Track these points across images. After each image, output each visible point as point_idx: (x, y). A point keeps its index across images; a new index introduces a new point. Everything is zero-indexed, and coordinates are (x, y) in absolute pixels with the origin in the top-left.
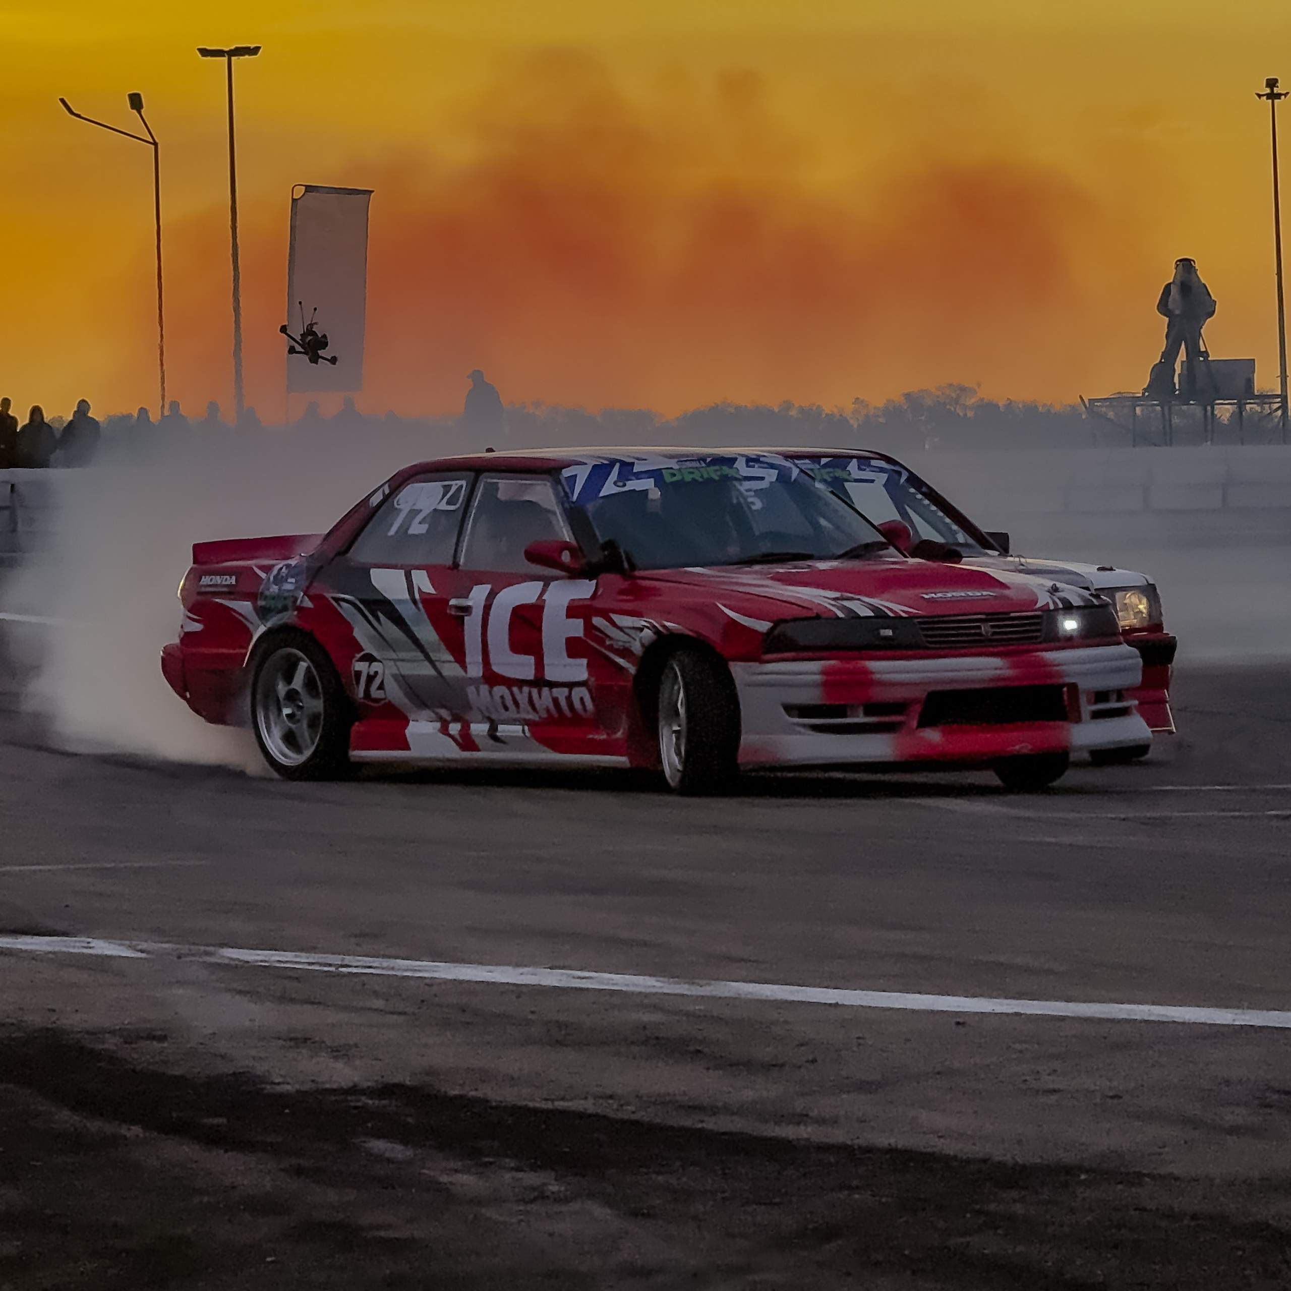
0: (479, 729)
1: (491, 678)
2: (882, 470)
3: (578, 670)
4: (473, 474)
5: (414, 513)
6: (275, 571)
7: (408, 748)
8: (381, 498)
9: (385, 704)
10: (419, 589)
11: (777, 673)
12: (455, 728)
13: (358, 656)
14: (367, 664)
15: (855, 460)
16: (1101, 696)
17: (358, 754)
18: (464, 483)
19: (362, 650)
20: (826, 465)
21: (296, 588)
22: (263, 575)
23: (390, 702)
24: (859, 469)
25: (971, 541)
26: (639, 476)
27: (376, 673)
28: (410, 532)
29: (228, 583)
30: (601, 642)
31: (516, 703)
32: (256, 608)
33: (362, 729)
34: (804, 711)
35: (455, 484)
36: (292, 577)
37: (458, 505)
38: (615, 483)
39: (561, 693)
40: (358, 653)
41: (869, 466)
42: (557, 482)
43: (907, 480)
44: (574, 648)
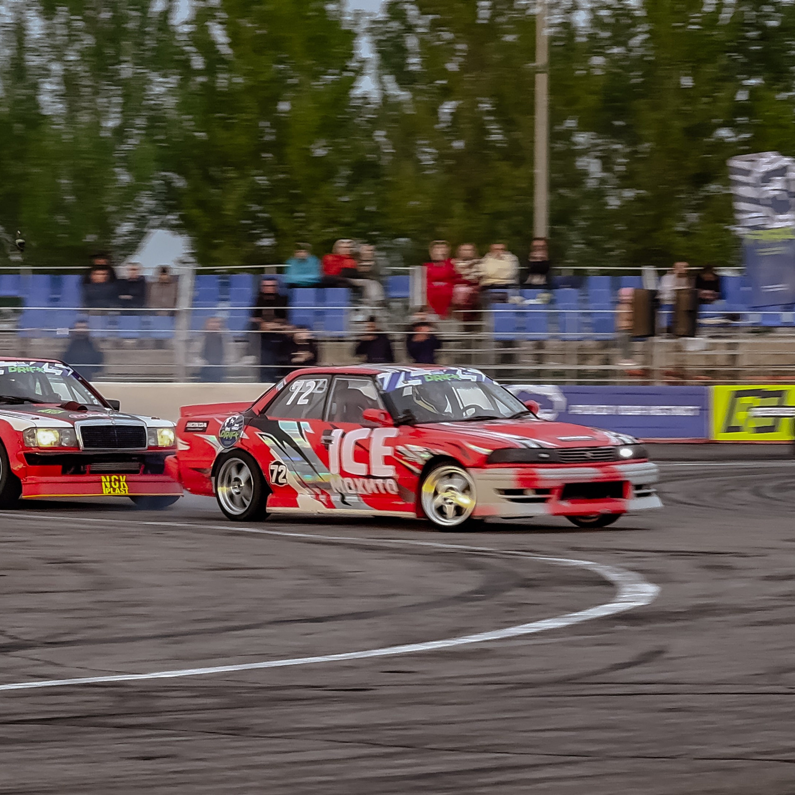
0: (335, 498)
1: (344, 474)
2: (60, 369)
3: (390, 471)
4: (330, 376)
5: (300, 394)
6: (228, 421)
7: (297, 506)
8: (282, 387)
9: (286, 486)
10: (305, 431)
11: (493, 474)
12: (323, 498)
13: (273, 462)
14: (277, 466)
15: (47, 364)
16: (638, 487)
17: (270, 509)
18: (326, 380)
19: (274, 459)
20: (32, 366)
21: (240, 429)
22: (221, 423)
23: (289, 485)
24: (49, 368)
25: (100, 404)
26: (414, 378)
27: (282, 471)
28: (298, 403)
29: (202, 426)
30: (400, 457)
31: (356, 486)
32: (218, 438)
33: (274, 497)
34: (507, 492)
35: (322, 380)
36: (237, 423)
37: (324, 390)
38: (403, 382)
39: (380, 482)
40: (273, 460)
41: (54, 366)
42: (375, 381)
43: (72, 374)
44: (388, 460)
